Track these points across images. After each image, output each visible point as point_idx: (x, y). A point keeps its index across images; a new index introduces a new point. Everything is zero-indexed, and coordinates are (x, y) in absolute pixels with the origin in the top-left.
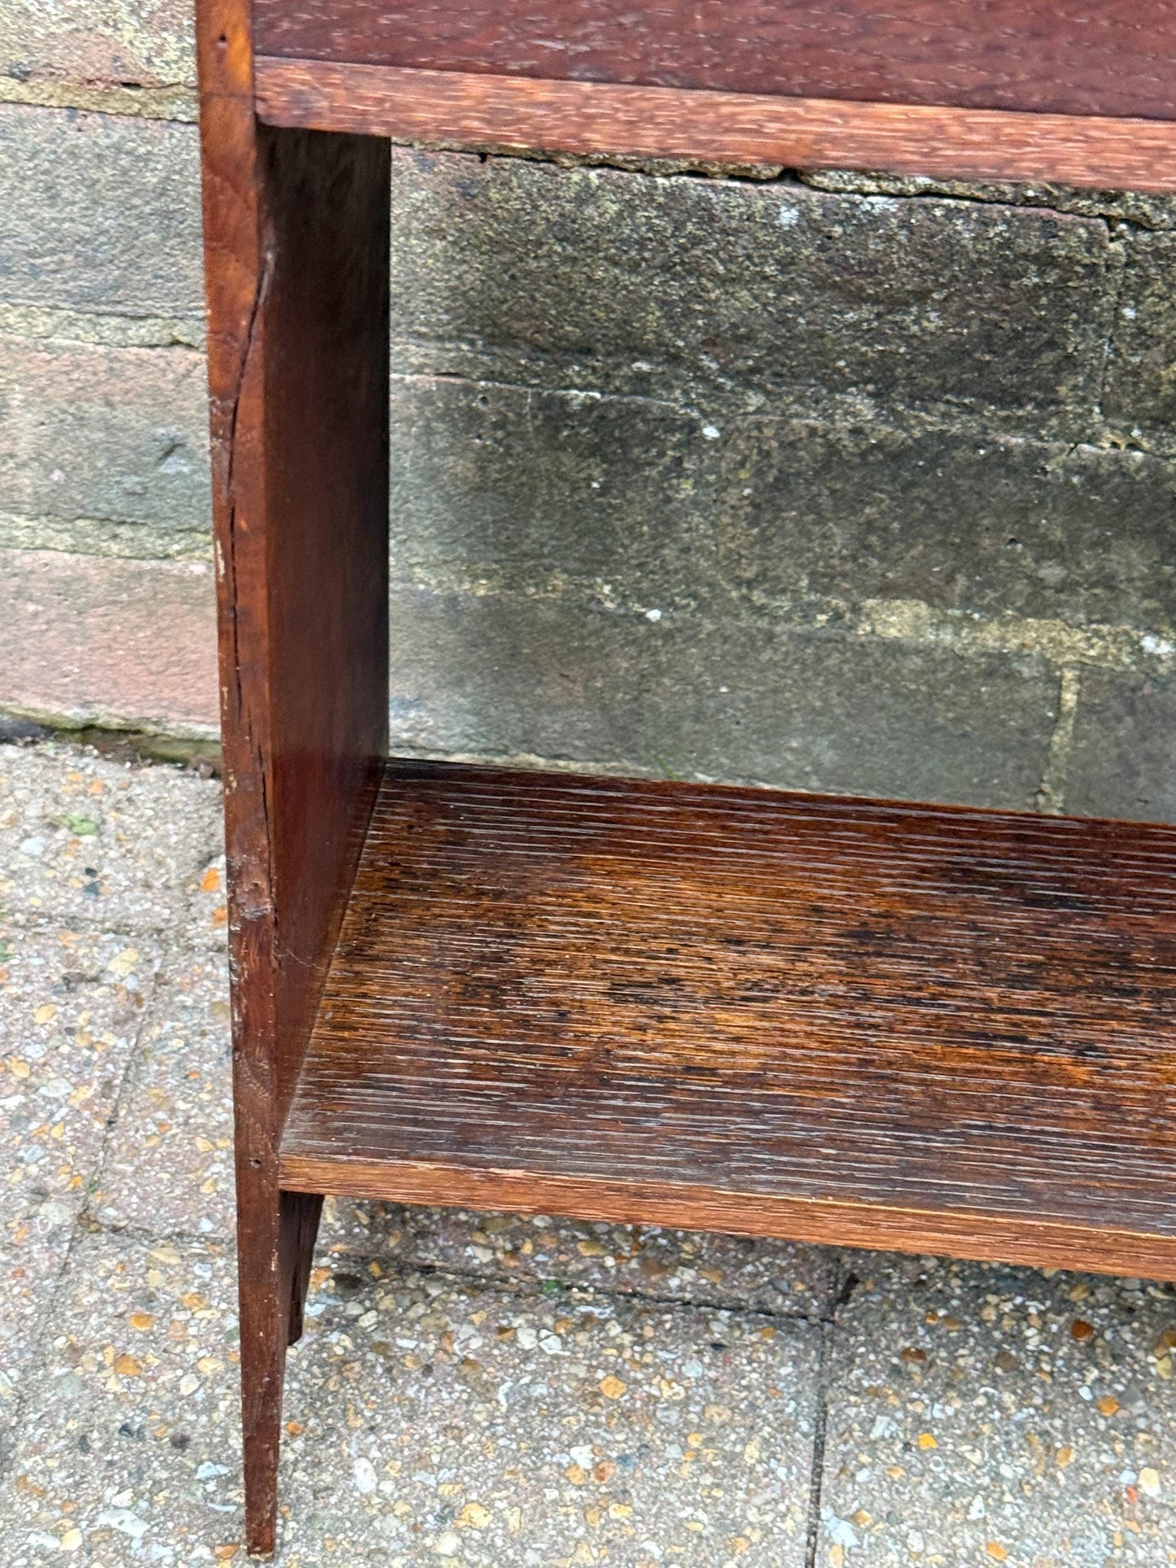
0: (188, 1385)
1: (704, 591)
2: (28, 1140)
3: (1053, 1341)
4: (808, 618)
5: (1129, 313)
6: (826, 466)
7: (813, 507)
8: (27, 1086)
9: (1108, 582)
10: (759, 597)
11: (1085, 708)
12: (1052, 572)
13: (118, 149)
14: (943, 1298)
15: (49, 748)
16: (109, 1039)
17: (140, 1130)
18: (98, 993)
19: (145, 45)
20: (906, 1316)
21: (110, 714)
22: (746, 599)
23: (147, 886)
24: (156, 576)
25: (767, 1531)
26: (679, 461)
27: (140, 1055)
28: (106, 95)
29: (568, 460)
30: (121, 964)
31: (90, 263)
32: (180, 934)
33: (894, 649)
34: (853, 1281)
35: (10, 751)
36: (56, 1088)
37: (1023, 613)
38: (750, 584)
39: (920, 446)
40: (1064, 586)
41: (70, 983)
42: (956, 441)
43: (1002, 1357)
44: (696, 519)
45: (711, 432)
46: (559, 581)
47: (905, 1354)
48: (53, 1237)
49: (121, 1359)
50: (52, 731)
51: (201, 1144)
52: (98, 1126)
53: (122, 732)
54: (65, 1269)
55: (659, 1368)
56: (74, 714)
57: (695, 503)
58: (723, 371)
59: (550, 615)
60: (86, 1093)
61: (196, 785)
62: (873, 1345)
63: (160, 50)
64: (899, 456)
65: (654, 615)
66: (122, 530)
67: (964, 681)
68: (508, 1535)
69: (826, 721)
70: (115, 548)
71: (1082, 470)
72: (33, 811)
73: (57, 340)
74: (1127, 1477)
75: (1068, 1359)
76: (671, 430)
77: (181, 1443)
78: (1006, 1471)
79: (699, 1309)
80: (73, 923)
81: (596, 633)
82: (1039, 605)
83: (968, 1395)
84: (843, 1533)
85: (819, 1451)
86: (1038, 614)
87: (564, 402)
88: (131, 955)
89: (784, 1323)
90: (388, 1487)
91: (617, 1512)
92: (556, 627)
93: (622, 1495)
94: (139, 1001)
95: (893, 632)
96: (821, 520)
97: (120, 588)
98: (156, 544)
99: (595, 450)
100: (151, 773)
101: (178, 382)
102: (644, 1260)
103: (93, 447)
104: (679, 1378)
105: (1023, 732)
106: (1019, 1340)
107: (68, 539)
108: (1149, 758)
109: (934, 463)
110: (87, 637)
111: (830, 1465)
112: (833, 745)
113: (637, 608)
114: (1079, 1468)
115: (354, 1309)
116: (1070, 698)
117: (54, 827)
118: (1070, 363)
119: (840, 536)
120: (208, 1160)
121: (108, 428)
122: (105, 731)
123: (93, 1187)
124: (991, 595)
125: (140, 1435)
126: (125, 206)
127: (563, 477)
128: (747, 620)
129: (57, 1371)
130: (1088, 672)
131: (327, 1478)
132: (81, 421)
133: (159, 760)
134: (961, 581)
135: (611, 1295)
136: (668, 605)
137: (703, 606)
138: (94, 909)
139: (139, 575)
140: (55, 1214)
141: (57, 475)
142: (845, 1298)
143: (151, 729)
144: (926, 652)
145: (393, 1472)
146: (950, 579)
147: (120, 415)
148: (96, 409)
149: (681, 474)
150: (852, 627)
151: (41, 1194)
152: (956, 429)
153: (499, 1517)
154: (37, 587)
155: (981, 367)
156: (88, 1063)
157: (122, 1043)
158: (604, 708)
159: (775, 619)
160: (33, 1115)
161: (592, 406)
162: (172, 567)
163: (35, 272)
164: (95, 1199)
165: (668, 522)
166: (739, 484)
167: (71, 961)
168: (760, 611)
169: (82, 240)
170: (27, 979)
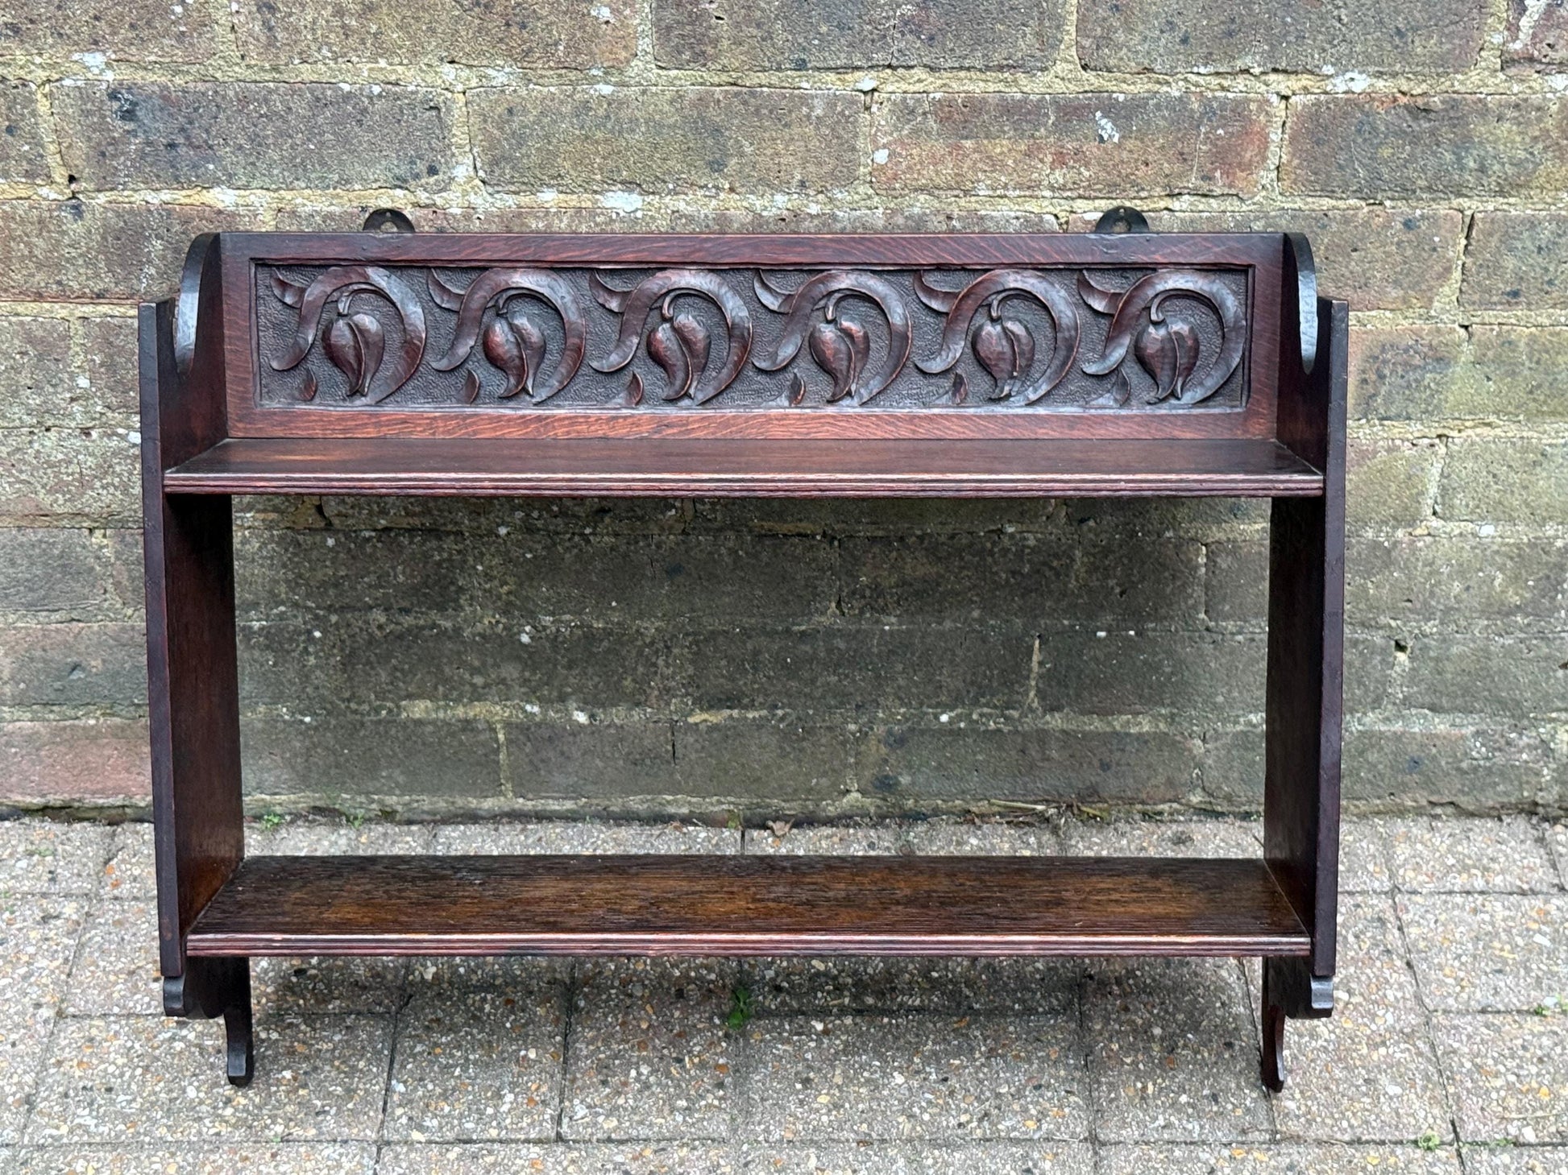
0: (111, 1069)
1: (328, 706)
2: (31, 985)
3: (497, 1008)
4: (378, 713)
5: (480, 568)
6: (370, 643)
7: (368, 662)
8: (29, 964)
9: (503, 681)
10: (353, 706)
11: (510, 741)
12: (479, 680)
13: (41, 541)
14: (450, 998)
15: (27, 820)
16: (66, 941)
17: (85, 976)
18: (59, 922)
19: (49, 499)
20: (434, 1006)
21: (55, 799)
22: (348, 707)
23: (79, 875)
24: (72, 728)
25: (366, 1091)
26: (306, 649)
27: (81, 946)
28: (33, 521)
29: (256, 653)
30: (70, 909)
31: (31, 590)
32: (97, 894)
33: (419, 723)
34: (411, 996)
35: (7, 824)
36: (42, 963)
37: (471, 701)
38: (349, 700)
39: (409, 630)
40: (486, 686)
41: (46, 919)
42: (423, 628)
43: (474, 1017)
44: (318, 673)
45: (317, 634)
46: (262, 708)
47: (432, 1021)
48: (46, 1022)
49: (80, 1063)
50: (29, 812)
51: (112, 978)
52: (63, 977)
53: (62, 808)
54: (52, 1033)
55: (322, 1039)
56: (37, 801)
57: (316, 666)
58: (318, 607)
59: (260, 725)
60: (56, 963)
61: (100, 829)
62: (418, 1019)
63: (56, 501)
64: (400, 637)
65: (307, 719)
66: (55, 708)
67: (453, 735)
68: (255, 1106)
69: (395, 761)
70: (52, 716)
71: (479, 634)
72: (21, 849)
73: (19, 624)
74: (523, 1053)
75: (502, 1015)
76: (300, 634)
77: (109, 1090)
78: (471, 1057)
79: (340, 1016)
80: (44, 895)
81: (283, 731)
82: (477, 696)
83: (456, 1033)
84: (401, 1088)
85: (392, 1062)
86: (478, 700)
87: (250, 628)
88: (74, 905)
89: (381, 1016)
90: (202, 1095)
91: (301, 1092)
92: (263, 731)
93: (305, 1086)
94: (79, 924)
95: (417, 716)
96: (373, 668)
97: (55, 736)
98: (71, 713)
99: (268, 647)
100: (77, 826)
101: (75, 637)
102: (317, 1000)
103: (38, 671)
104: (331, 1041)
105: (486, 755)
106: (481, 1009)
107: (29, 715)
108: (543, 761)
109: (416, 637)
110: (41, 762)
111: (396, 1066)
112: (402, 773)
113: (300, 717)
114: (503, 1052)
115: (184, 1032)
116: (501, 737)
117: (31, 854)
118: (461, 590)
119: (384, 677)
120: (115, 983)
121: (45, 661)
122: (53, 808)
123: (62, 1001)
124: (455, 694)
125: (91, 1089)
126: (46, 564)
127: (255, 661)
128: (350, 717)
129: (52, 1071)
130: (508, 725)
131: (175, 1095)
132: (32, 659)
133: (81, 820)
134: (441, 689)
135: (303, 1015)
136: (314, 714)
137: (329, 713)
138: (54, 889)
139: (65, 728)
140: (46, 1013)
141: (22, 686)
142: (407, 1004)
143: (76, 804)
144: (433, 723)
145: (203, 1089)
146: (436, 688)
147: (50, 654)
148: (38, 653)
149: (308, 654)
150: (399, 714)
151: (38, 1006)
152: (422, 622)
153: (250, 1099)
154: (16, 740)
155: (425, 595)
156: (56, 951)
157: (71, 942)
158: (293, 768)
159: (362, 715)
160: (32, 975)
161: (262, 628)
162: (81, 723)
163: (7, 596)
164: (64, 1006)
165: (307, 676)
166: (334, 655)
167: (43, 911)
168: (355, 712)
169: (27, 580)
170: (25, 920)
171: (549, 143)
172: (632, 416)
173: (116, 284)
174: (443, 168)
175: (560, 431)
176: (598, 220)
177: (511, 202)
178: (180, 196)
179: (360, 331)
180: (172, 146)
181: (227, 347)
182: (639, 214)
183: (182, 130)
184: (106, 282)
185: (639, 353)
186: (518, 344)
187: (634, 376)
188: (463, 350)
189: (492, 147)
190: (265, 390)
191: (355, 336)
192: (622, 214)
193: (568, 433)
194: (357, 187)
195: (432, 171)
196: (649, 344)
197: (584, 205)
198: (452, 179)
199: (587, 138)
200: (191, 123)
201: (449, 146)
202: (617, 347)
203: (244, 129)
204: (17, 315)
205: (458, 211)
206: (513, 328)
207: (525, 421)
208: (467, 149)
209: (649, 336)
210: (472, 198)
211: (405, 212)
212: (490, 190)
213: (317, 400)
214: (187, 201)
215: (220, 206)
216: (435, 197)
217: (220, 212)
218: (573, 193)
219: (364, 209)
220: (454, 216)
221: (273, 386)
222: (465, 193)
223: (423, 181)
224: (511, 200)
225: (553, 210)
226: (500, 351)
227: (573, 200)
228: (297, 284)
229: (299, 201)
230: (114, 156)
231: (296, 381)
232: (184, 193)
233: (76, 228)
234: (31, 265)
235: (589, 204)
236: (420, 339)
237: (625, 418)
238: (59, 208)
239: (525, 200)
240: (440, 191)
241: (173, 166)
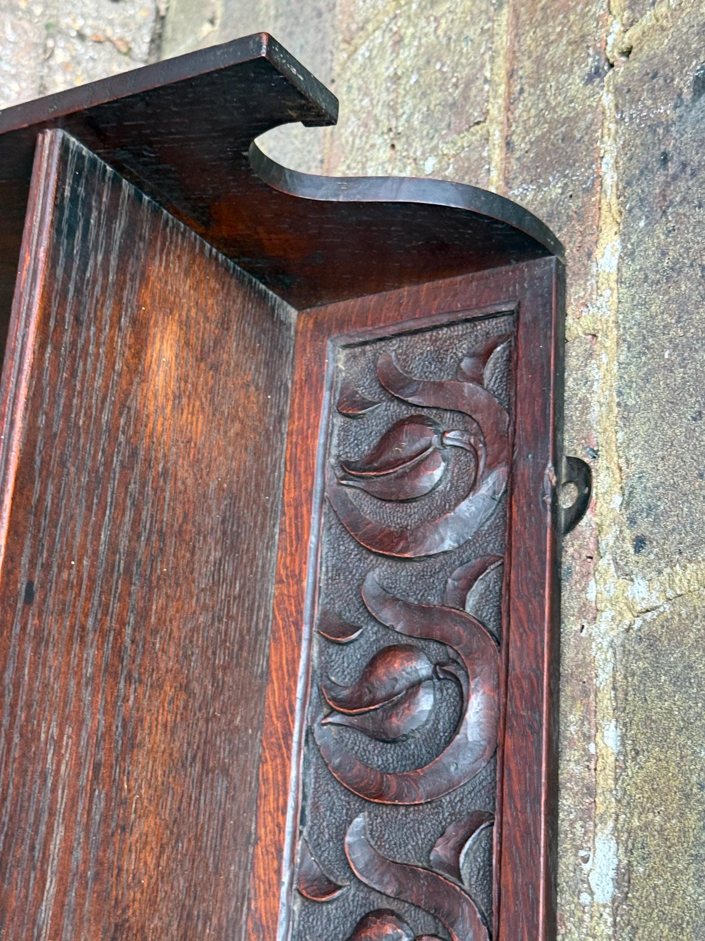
171: (679, 731)
172: (280, 883)
173: (518, 159)
174: (642, 559)
175: (269, 767)
176: (578, 825)
177: (603, 676)
178: (609, 198)
179: (419, 464)
180: (665, 159)
181: (405, 290)
182: (585, 898)
183: (684, 165)
184: (521, 146)
185: (373, 896)
186: (389, 697)
187: (340, 887)
188: (387, 615)
189: (672, 633)
190: (358, 350)
191: (411, 458)
192: (586, 867)
193: (266, 781)
194: (620, 435)
195: (640, 543)
196: (379, 913)
197: (599, 799)
198: (629, 576)
199: (687, 796)
200: (693, 174)
201: (671, 564)
202: (383, 860)
203: (688, 250)
204: (492, 60)
205: (591, 595)
206: (415, 686)
207: (287, 714)
208: (670, 594)
209: (392, 913)
210: (607, 614)
211: (588, 514)
212: (618, 642)
213: (338, 421)
214: (604, 207)
215: (597, 253)
216: (608, 556)
217: (589, 255)
218: (616, 780)
219: (595, 455)
220: (584, 589)
221: (362, 361)
222: (613, 601)
223: (627, 533)
224: (603, 678)
225: (592, 748)
226: (381, 671)
227: (605, 781)
228: (487, 373)
229: (604, 359)
230: (652, 90)
231: (366, 390)
232: (614, 200)
233: (576, 83)
234: (540, 49)
235: (601, 809)
236: (405, 550)
237: (279, 872)
238: (598, 53)
239: (606, 700)
240: (614, 560)
241: (642, 173)
